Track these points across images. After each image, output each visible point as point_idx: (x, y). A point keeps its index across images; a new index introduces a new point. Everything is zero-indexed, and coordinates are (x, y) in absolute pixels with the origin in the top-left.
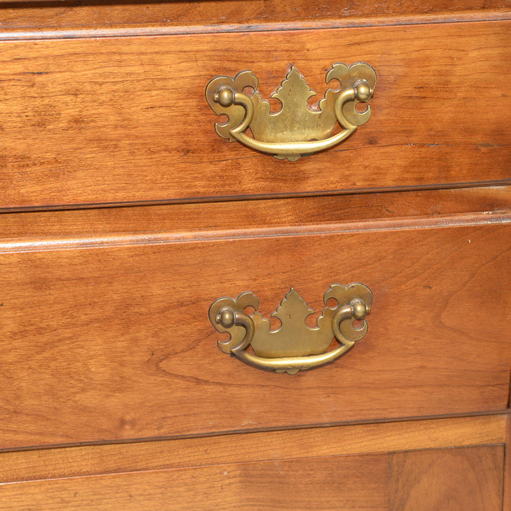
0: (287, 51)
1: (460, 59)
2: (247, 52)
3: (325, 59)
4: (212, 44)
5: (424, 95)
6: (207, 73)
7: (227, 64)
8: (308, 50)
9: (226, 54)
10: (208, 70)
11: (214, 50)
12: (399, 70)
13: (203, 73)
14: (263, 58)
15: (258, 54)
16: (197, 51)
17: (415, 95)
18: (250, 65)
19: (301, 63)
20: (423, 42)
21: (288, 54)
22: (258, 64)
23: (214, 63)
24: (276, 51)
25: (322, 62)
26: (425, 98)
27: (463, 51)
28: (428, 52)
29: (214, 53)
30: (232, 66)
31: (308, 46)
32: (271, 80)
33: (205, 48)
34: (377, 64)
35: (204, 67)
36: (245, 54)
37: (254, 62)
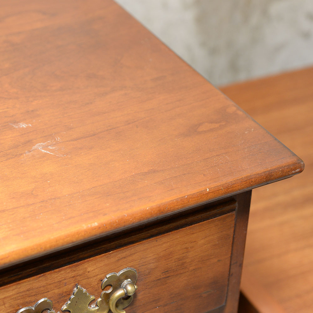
0: (73, 277)
1: (192, 247)
2: (44, 286)
3: (101, 274)
4: (16, 290)
5: (168, 275)
6: (12, 309)
7: (28, 299)
8: (89, 272)
9: (28, 293)
10: (14, 307)
11: (18, 294)
12: (152, 266)
13: (9, 311)
14: (56, 286)
15: (52, 286)
16: (5, 298)
17: (162, 277)
18: (45, 294)
19: (84, 282)
20: (168, 244)
21: (74, 279)
22: (52, 292)
23: (19, 301)
24: (65, 279)
25: (98, 276)
26: (168, 277)
27: (195, 241)
28: (171, 249)
29: (18, 295)
30: (33, 299)
31: (89, 269)
32: (62, 299)
33: (11, 294)
34: (137, 266)
35: (10, 306)
36: (42, 289)
37: (49, 292)
